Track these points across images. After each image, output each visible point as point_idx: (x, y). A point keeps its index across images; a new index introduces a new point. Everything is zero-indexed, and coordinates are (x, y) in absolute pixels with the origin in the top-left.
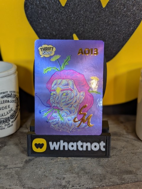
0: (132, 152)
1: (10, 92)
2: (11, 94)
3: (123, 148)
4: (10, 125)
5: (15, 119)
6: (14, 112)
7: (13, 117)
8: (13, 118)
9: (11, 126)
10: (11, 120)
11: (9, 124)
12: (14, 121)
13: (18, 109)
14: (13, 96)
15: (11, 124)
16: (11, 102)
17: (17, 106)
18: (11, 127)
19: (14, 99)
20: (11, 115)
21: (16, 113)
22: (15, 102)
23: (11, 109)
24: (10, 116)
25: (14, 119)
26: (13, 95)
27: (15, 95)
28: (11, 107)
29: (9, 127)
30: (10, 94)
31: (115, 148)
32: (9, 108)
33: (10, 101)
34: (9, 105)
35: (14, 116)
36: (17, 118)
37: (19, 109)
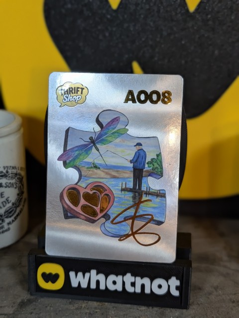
0: (230, 300)
1: (4, 169)
2: (7, 172)
3: (216, 288)
4: (4, 229)
5: (15, 218)
6: (13, 204)
7: (10, 215)
8: (10, 217)
9: (6, 231)
10: (7, 220)
11: (2, 227)
12: (13, 221)
13: (21, 199)
14: (11, 175)
15: (6, 227)
16: (6, 187)
17: (20, 194)
18: (6, 234)
19: (13, 181)
20: (7, 211)
21: (16, 207)
22: (15, 186)
23: (7, 199)
24: (5, 213)
25: (13, 218)
26: (11, 173)
27: (16, 174)
28: (6, 195)
29: (3, 232)
30: (5, 171)
31: (200, 289)
32: (2, 197)
33: (4, 184)
34: (3, 192)
35: (13, 212)
36: (19, 217)
37: (23, 200)
